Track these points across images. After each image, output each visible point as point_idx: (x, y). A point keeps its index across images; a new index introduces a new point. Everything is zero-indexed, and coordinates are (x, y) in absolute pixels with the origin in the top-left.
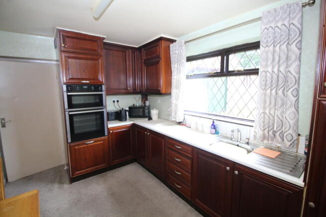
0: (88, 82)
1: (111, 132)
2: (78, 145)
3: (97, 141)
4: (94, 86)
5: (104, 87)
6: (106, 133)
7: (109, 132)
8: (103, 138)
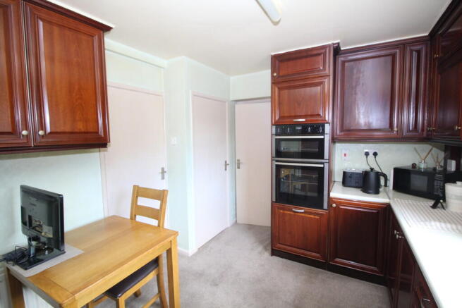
0: (304, 120)
1: (334, 205)
2: (284, 209)
3: (311, 213)
4: (312, 126)
5: (328, 128)
6: (325, 206)
7: (330, 205)
8: (319, 211)
